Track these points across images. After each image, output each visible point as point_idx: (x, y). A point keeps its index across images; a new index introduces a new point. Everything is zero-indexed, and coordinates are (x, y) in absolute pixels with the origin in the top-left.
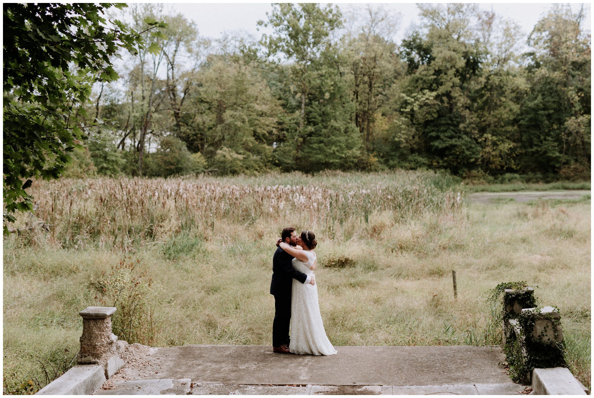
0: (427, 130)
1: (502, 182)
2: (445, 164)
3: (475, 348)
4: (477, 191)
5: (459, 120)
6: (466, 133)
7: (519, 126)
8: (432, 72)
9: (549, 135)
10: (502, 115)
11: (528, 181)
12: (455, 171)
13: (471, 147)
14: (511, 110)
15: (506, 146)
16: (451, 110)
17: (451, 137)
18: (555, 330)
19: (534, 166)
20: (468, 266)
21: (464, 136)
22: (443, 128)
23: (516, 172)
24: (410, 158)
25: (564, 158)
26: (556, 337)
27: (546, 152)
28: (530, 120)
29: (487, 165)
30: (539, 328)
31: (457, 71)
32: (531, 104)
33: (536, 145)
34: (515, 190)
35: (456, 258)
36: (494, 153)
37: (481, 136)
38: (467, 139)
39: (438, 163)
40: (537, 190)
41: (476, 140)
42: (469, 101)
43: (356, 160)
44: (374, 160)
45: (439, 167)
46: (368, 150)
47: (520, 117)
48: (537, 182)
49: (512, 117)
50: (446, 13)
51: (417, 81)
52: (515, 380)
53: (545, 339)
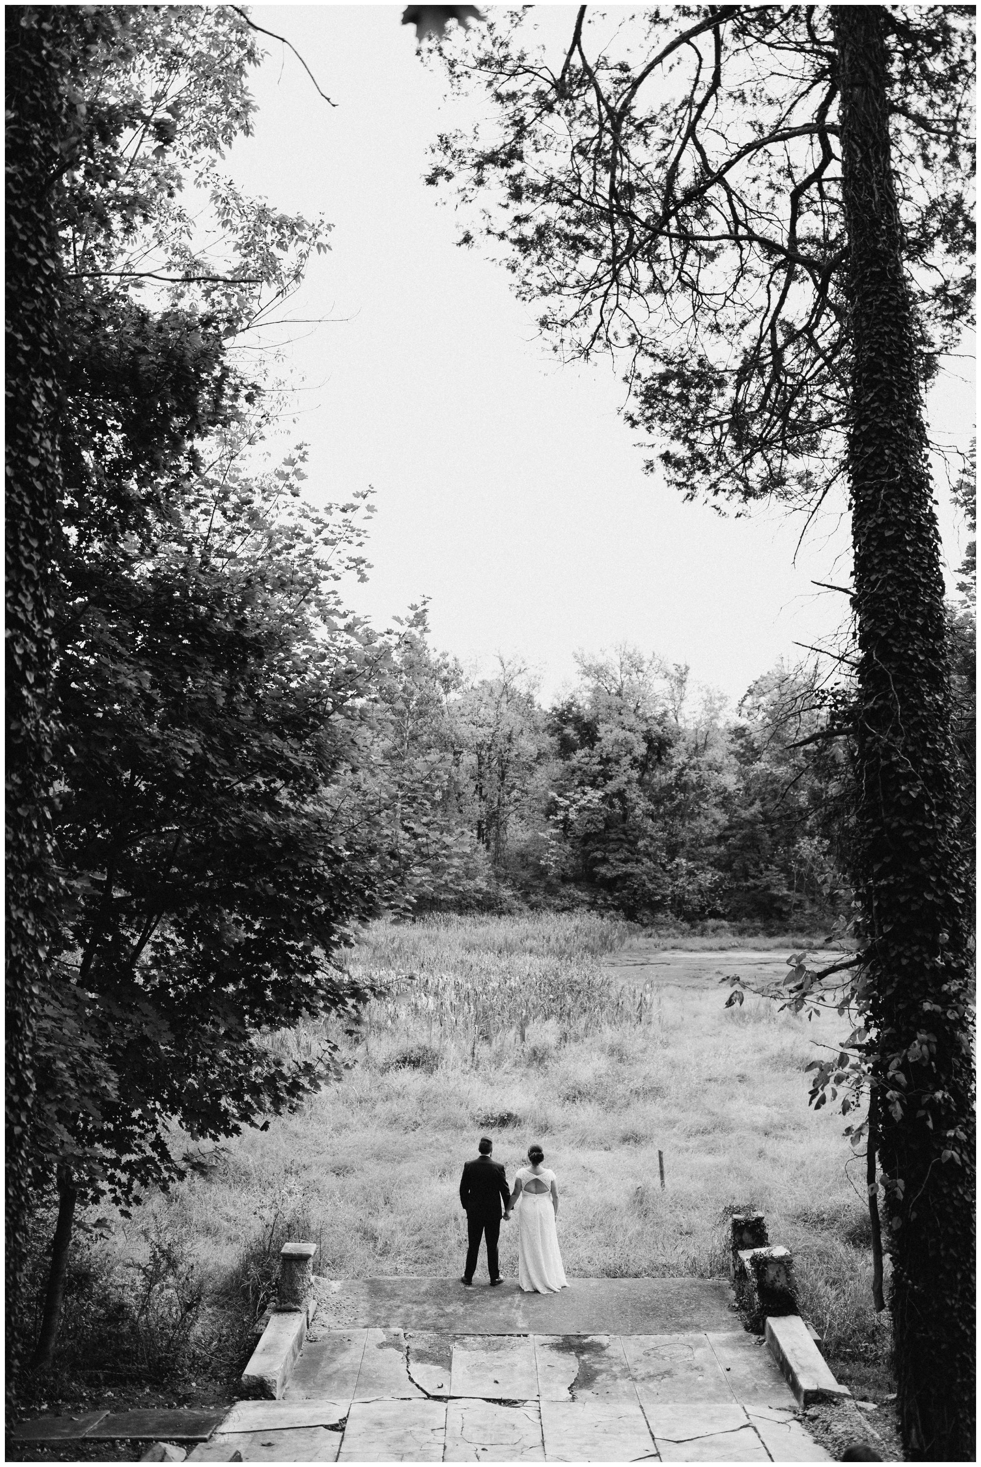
0: (588, 848)
1: (702, 935)
2: (616, 903)
3: (700, 1282)
4: (665, 949)
5: (637, 833)
6: (648, 855)
7: (728, 847)
8: (596, 760)
9: (771, 863)
10: (702, 828)
11: (741, 932)
12: (631, 916)
13: (655, 877)
14: (715, 822)
15: (707, 878)
16: (625, 818)
17: (626, 861)
18: (788, 1275)
19: (750, 907)
20: (672, 1123)
21: (645, 860)
22: (612, 846)
23: (723, 917)
24: (563, 891)
25: (795, 897)
26: (789, 1282)
27: (768, 887)
28: (744, 837)
29: (679, 905)
30: (771, 1273)
31: (635, 760)
32: (745, 814)
33: (753, 877)
34: (722, 949)
35: (653, 1110)
36: (690, 888)
37: (671, 860)
38: (650, 864)
39: (605, 900)
40: (756, 949)
41: (663, 866)
42: (652, 807)
43: (479, 896)
44: (507, 893)
45: (608, 908)
46: (498, 876)
47: (728, 833)
48: (755, 934)
49: (717, 832)
50: (618, 670)
51: (573, 772)
52: (747, 1328)
53: (778, 1284)
